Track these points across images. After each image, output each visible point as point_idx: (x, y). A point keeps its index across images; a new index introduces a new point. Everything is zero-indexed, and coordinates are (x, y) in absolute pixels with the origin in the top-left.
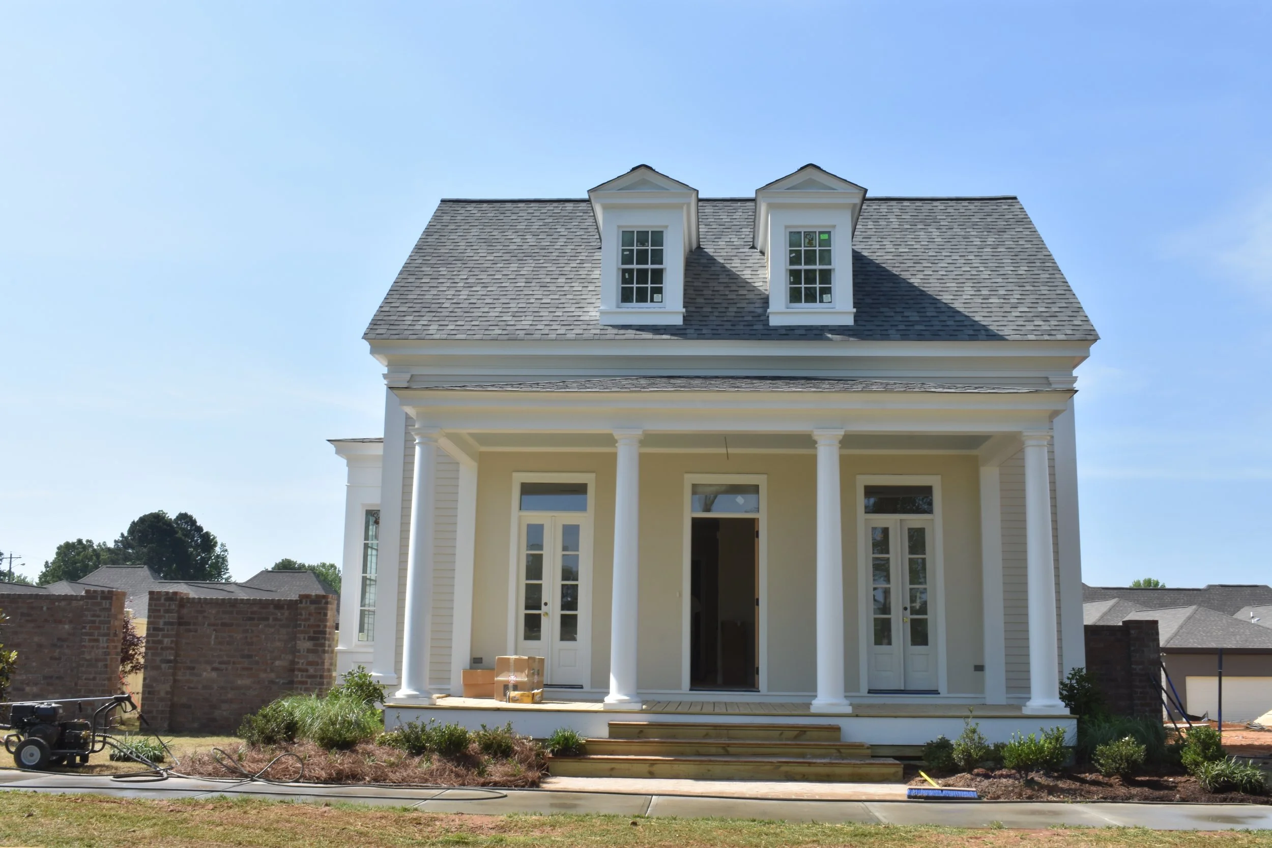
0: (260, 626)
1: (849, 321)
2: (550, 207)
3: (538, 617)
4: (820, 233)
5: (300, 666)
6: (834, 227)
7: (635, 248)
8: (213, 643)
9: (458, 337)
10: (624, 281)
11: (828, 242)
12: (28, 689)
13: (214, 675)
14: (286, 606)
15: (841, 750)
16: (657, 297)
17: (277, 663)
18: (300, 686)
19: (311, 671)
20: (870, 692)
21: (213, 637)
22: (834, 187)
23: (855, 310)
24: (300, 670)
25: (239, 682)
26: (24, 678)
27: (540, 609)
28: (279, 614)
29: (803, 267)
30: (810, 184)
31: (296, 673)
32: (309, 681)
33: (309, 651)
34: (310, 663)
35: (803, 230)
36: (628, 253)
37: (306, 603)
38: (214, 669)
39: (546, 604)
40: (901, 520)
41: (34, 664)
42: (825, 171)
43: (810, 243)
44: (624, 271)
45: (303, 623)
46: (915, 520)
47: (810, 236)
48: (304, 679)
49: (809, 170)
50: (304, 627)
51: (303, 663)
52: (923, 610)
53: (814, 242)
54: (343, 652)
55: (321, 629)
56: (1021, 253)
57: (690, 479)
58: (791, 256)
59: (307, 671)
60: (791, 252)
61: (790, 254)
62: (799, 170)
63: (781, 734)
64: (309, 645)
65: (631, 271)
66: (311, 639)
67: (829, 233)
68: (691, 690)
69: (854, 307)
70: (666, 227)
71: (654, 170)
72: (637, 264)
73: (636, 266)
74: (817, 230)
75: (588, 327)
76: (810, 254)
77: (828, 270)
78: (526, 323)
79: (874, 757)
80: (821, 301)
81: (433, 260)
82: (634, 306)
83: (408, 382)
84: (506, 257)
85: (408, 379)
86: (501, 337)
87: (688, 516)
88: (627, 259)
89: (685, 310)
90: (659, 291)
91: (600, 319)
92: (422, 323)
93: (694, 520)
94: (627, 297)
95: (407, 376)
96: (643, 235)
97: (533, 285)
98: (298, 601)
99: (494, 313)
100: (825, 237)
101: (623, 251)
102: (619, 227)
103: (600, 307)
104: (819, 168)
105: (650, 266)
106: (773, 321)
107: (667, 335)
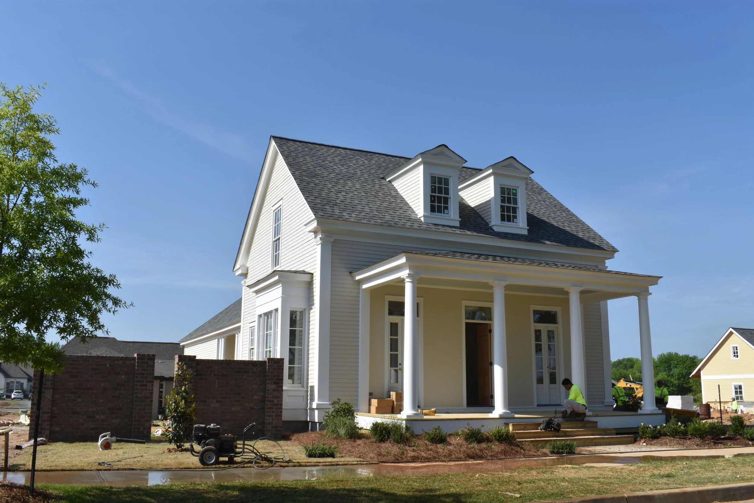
0: (244, 376)
1: (525, 232)
4: (513, 189)
5: (269, 399)
6: (518, 187)
7: (437, 185)
8: (217, 386)
9: (363, 221)
10: (432, 201)
11: (515, 194)
12: (97, 417)
13: (218, 405)
14: (259, 365)
15: (606, 432)
16: (446, 211)
17: (255, 397)
18: (269, 410)
19: (275, 402)
20: (538, 406)
21: (217, 383)
22: (520, 169)
23: (528, 228)
24: (269, 401)
25: (233, 409)
26: (95, 409)
27: (397, 367)
28: (255, 369)
29: (506, 205)
30: (510, 166)
31: (266, 403)
32: (274, 407)
33: (274, 390)
34: (275, 397)
35: (506, 187)
36: (434, 187)
37: (272, 363)
38: (218, 402)
39: (400, 364)
40: (546, 326)
41: (101, 401)
42: (518, 161)
43: (508, 194)
44: (431, 196)
45: (270, 374)
46: (551, 326)
47: (509, 190)
48: (271, 406)
49: (511, 159)
50: (271, 376)
51: (271, 397)
52: (554, 368)
53: (510, 193)
54: (287, 390)
55: (280, 378)
57: (465, 303)
58: (502, 198)
59: (273, 401)
61: (501, 198)
62: (507, 159)
64: (274, 386)
65: (434, 197)
66: (274, 383)
67: (516, 190)
68: (467, 407)
69: (527, 226)
70: (450, 177)
71: (448, 148)
73: (437, 194)
74: (512, 188)
75: (419, 223)
76: (509, 199)
77: (516, 208)
78: (388, 217)
79: (617, 434)
80: (513, 222)
81: (304, 174)
82: (436, 215)
83: (332, 243)
84: (339, 177)
85: (333, 241)
86: (384, 224)
87: (464, 321)
88: (433, 191)
89: (460, 219)
90: (446, 208)
91: (422, 219)
92: (337, 211)
93: (467, 323)
94: (433, 209)
95: (332, 240)
96: (440, 179)
97: (369, 195)
98: (266, 361)
99: (367, 209)
100: (514, 191)
101: (432, 186)
102: (430, 174)
103: (414, 212)
104: (515, 159)
105: (443, 195)
106: (496, 229)
107: (450, 230)
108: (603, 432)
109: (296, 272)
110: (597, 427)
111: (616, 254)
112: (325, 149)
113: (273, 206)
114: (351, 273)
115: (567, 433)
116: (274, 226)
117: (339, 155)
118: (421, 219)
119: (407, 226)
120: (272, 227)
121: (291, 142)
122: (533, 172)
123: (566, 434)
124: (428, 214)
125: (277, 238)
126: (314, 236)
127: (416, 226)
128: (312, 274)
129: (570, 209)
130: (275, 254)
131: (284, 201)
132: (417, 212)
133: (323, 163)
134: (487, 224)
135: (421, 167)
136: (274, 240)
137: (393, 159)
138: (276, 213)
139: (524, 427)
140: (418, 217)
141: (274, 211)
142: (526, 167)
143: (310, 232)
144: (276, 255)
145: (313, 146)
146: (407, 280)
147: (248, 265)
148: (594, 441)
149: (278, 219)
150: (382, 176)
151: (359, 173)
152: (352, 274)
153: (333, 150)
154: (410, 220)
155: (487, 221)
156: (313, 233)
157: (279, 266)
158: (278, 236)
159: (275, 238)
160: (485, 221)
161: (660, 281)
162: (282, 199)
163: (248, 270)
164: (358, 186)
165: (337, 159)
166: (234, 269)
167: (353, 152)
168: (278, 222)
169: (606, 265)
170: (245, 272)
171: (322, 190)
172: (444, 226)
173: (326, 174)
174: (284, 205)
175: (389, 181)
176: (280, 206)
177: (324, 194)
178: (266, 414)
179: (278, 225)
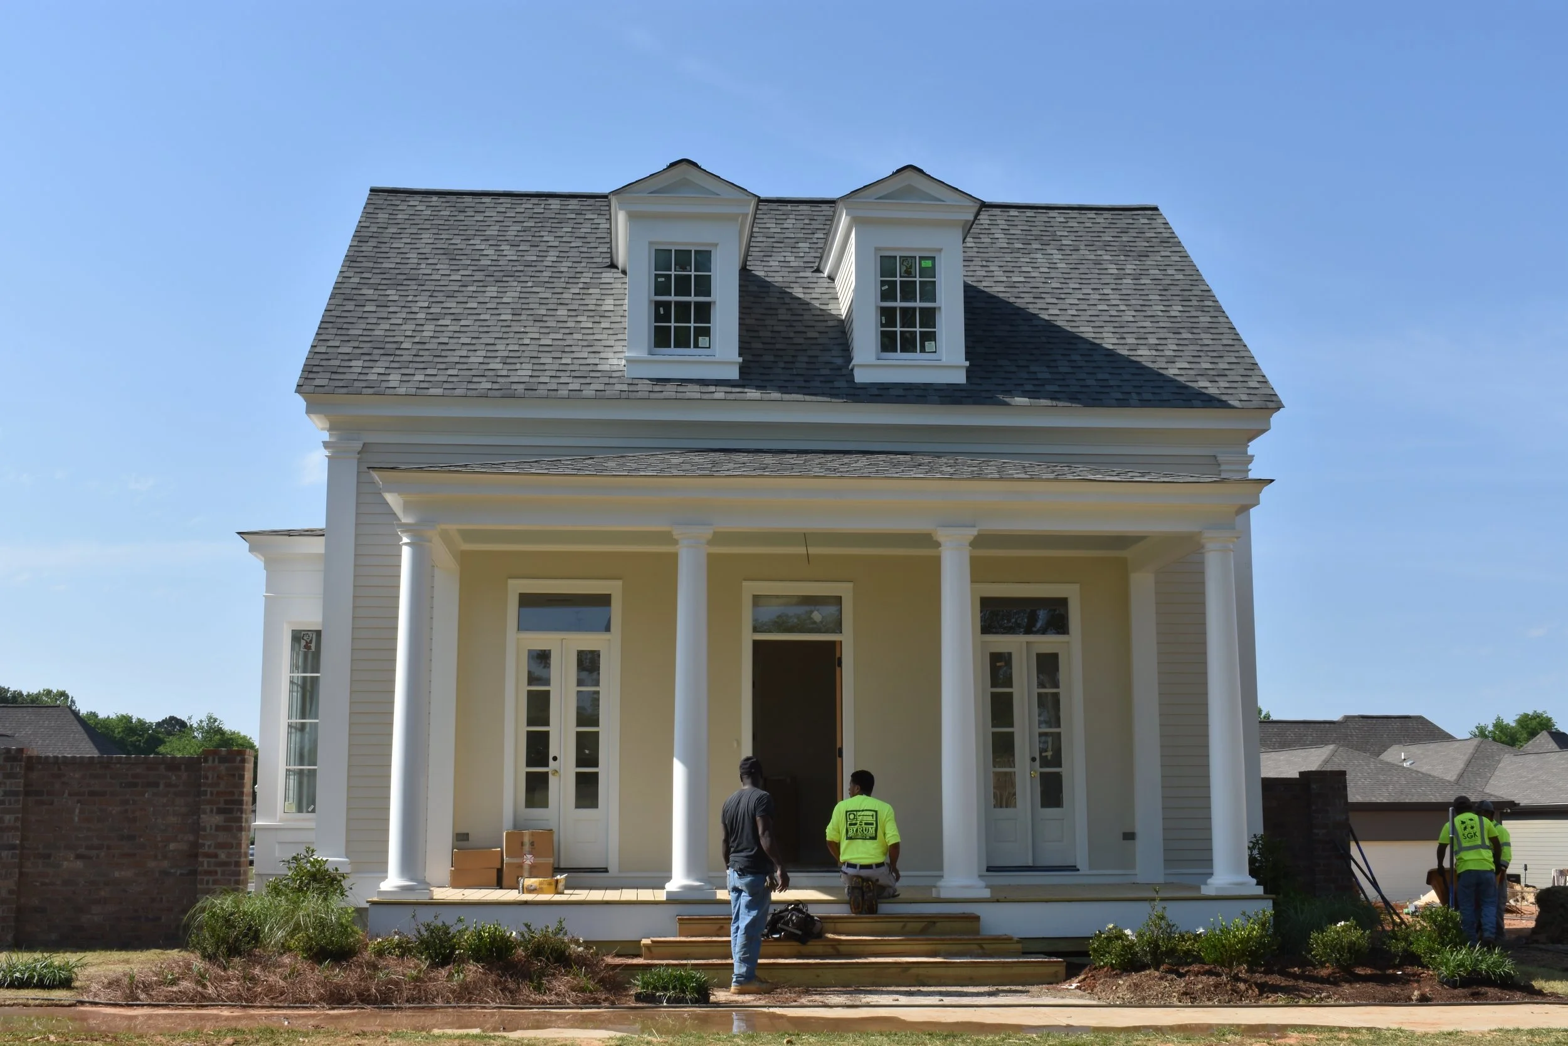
0: (146, 795)
1: (960, 378)
2: (528, 204)
3: (544, 777)
4: (921, 258)
5: (206, 849)
6: (940, 250)
7: (673, 273)
8: (76, 819)
9: (432, 391)
10: (658, 318)
11: (932, 272)
13: (79, 864)
14: (183, 767)
15: (984, 946)
16: (702, 341)
17: (172, 846)
18: (206, 878)
19: (223, 856)
20: (989, 869)
21: (77, 811)
22: (943, 199)
23: (967, 364)
24: (207, 855)
25: (117, 874)
27: (547, 765)
28: (174, 778)
29: (899, 304)
30: (908, 192)
31: (200, 859)
32: (219, 870)
33: (218, 828)
34: (221, 846)
35: (898, 254)
36: (663, 279)
37: (214, 761)
38: (79, 857)
39: (555, 759)
40: (1027, 642)
42: (929, 176)
43: (908, 273)
44: (658, 304)
45: (209, 790)
46: (1047, 642)
47: (908, 262)
48: (212, 868)
49: (908, 174)
50: (212, 794)
51: (209, 846)
52: (1057, 761)
53: (913, 270)
55: (236, 797)
56: (1172, 287)
57: (751, 588)
58: (883, 288)
59: (216, 856)
60: (883, 283)
61: (882, 286)
62: (894, 174)
63: (904, 927)
64: (218, 819)
65: (667, 305)
66: (220, 811)
67: (933, 259)
69: (966, 360)
70: (716, 245)
71: (700, 168)
72: (675, 295)
73: (674, 298)
74: (917, 255)
75: (608, 381)
76: (908, 287)
77: (934, 309)
78: (523, 373)
79: (1025, 953)
80: (923, 350)
82: (670, 353)
83: (359, 453)
84: (478, 277)
85: (360, 449)
86: (492, 393)
87: (748, 638)
88: (662, 289)
89: (742, 360)
90: (703, 332)
93: (756, 643)
94: (661, 339)
95: (358, 445)
96: (683, 254)
97: (523, 318)
98: (200, 758)
99: (476, 357)
100: (927, 264)
101: (657, 276)
102: (651, 244)
103: (623, 352)
104: (921, 171)
105: (693, 298)
106: (864, 377)
107: (720, 393)
109: (289, 533)
110: (977, 932)
111: (1276, 418)
115: (842, 948)
117: (534, 216)
118: (625, 368)
123: (837, 950)
124: (641, 353)
127: (592, 389)
133: (461, 245)
134: (848, 364)
139: (718, 926)
142: (957, 189)
146: (404, 540)
148: (914, 971)
154: (588, 374)
160: (848, 355)
164: (510, 297)
165: (515, 230)
169: (1250, 452)
171: (386, 318)
172: (683, 382)
173: (441, 273)
175: (622, 273)
178: (199, 886)
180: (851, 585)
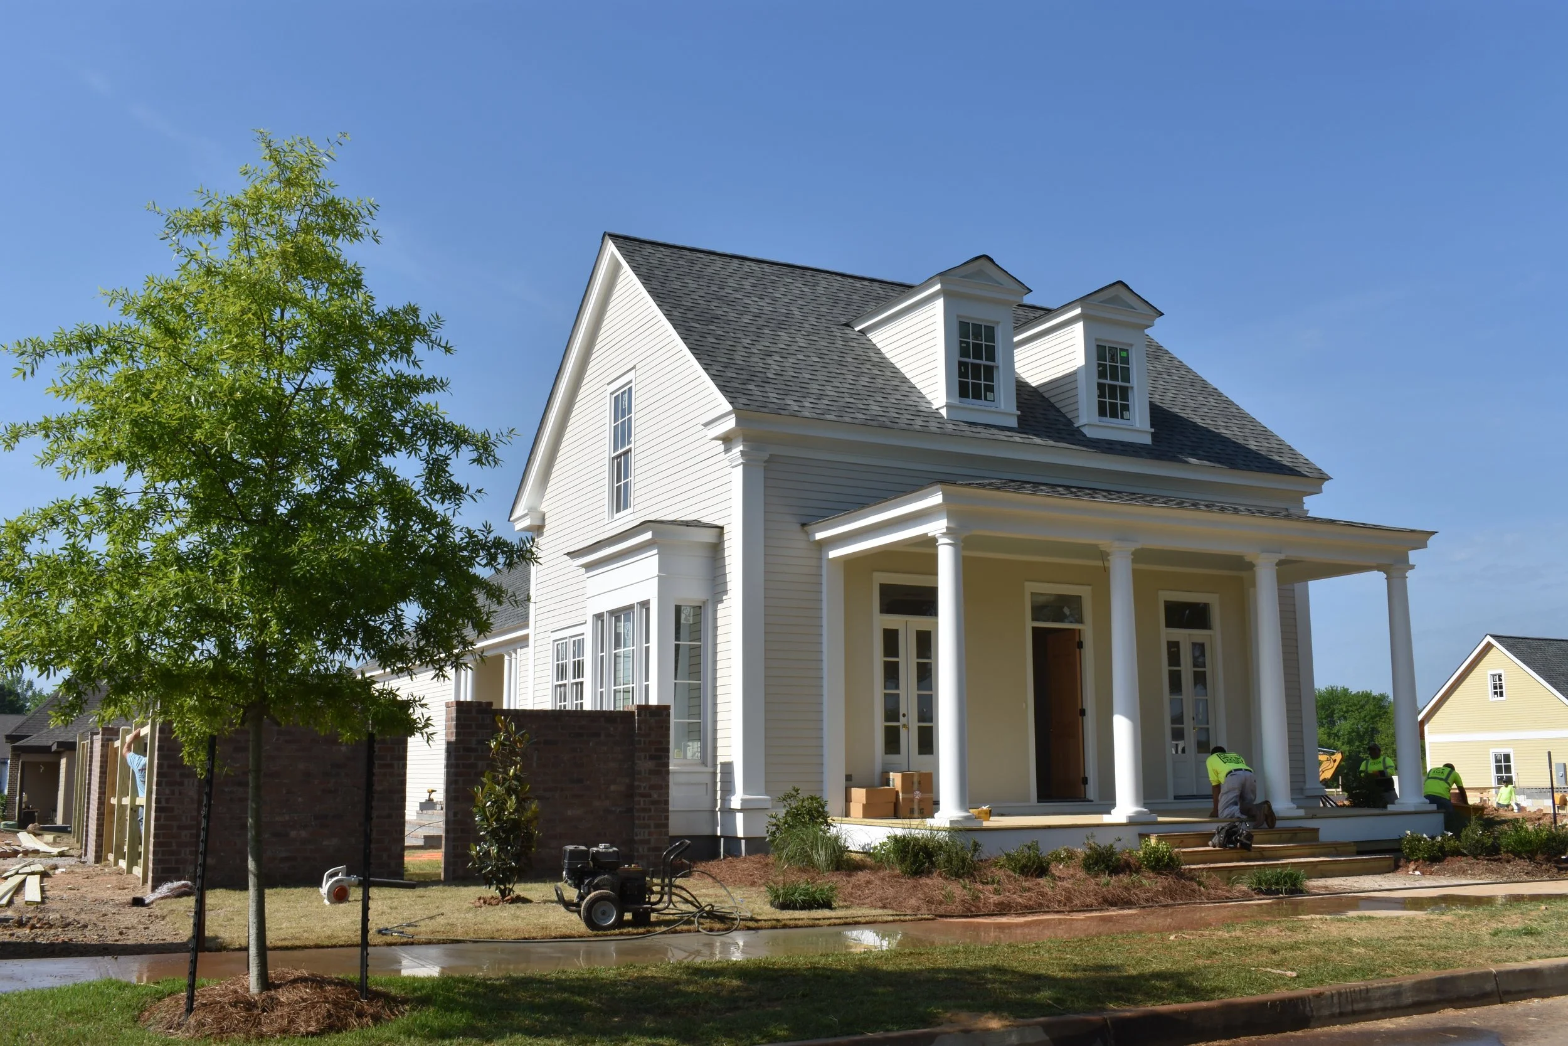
0: (591, 744)
1: (1148, 440)
3: (897, 729)
4: (1121, 350)
5: (642, 790)
6: (1132, 345)
7: (971, 341)
8: (535, 765)
10: (961, 375)
11: (1126, 360)
12: (293, 834)
14: (619, 720)
15: (1338, 848)
16: (990, 395)
17: (613, 788)
18: (642, 815)
19: (655, 796)
20: (1176, 798)
21: (535, 759)
22: (1136, 307)
23: (1152, 430)
24: (643, 795)
25: (569, 813)
26: (287, 818)
27: (898, 721)
28: (612, 729)
29: (1108, 382)
30: (1114, 300)
31: (636, 799)
32: (653, 807)
33: (651, 772)
34: (652, 787)
35: (1107, 345)
36: (965, 345)
37: (645, 715)
39: (904, 715)
40: (1189, 635)
41: (300, 799)
42: (1131, 290)
43: (1113, 359)
44: (961, 364)
45: (643, 739)
46: (1198, 635)
47: (1114, 351)
48: (647, 806)
49: (1118, 286)
50: (645, 743)
51: (645, 788)
52: (1205, 719)
53: (1116, 357)
54: (675, 773)
55: (664, 746)
57: (1031, 587)
58: (1100, 369)
59: (650, 796)
60: (1100, 365)
61: (1098, 367)
62: (1110, 285)
64: (650, 765)
65: (966, 365)
66: (652, 758)
67: (1127, 351)
68: (1038, 802)
69: (1151, 427)
70: (998, 323)
71: (994, 263)
72: (972, 358)
73: (971, 360)
74: (1119, 347)
75: (939, 420)
76: (1114, 369)
77: (1127, 387)
78: (875, 408)
79: (1359, 853)
80: (1122, 418)
81: (690, 315)
82: (971, 402)
83: (766, 462)
84: (761, 322)
85: (766, 459)
86: (871, 423)
87: (1030, 624)
88: (964, 352)
89: (1019, 413)
90: (990, 389)
91: (943, 412)
92: (773, 396)
93: (1034, 629)
94: (963, 391)
95: (765, 456)
96: (977, 327)
97: (828, 361)
98: (634, 712)
99: (830, 391)
100: (1124, 354)
101: (961, 342)
102: (958, 316)
103: (924, 397)
104: (1127, 286)
105: (984, 362)
106: (1089, 433)
107: (1000, 435)
108: (1333, 849)
110: (1317, 839)
111: (1326, 485)
112: (720, 263)
113: (608, 384)
114: (803, 525)
115: (1266, 853)
116: (613, 425)
117: (748, 275)
118: (940, 411)
119: (915, 427)
120: (608, 426)
121: (647, 246)
122: (1162, 314)
123: (1262, 855)
124: (956, 401)
125: (620, 451)
126: (722, 447)
127: (933, 426)
128: (722, 528)
129: (1221, 390)
130: (616, 485)
131: (638, 373)
132: (929, 397)
133: (722, 293)
134: (1070, 422)
135: (940, 303)
136: (613, 455)
137: (858, 284)
138: (616, 398)
139: (1179, 841)
140: (934, 407)
141: (612, 394)
142: (1147, 303)
143: (716, 438)
144: (619, 488)
145: (693, 256)
146: (941, 541)
147: (544, 508)
148: (1320, 867)
149: (623, 411)
150: (844, 321)
151: (797, 313)
152: (807, 528)
153: (735, 263)
154: (918, 413)
155: (1069, 416)
156: (721, 442)
157: (629, 510)
158: (623, 445)
159: (615, 450)
160: (1064, 416)
161: (1431, 541)
162: (634, 367)
163: (543, 519)
164: (802, 342)
165: (747, 284)
166: (510, 517)
167: (776, 267)
168: (623, 416)
169: (1306, 507)
170: (537, 523)
171: (732, 350)
172: (987, 426)
173: (732, 316)
174: (638, 380)
175: (859, 331)
176: (631, 382)
177: (738, 358)
178: (637, 822)
179: (623, 423)
180: (1089, 588)
